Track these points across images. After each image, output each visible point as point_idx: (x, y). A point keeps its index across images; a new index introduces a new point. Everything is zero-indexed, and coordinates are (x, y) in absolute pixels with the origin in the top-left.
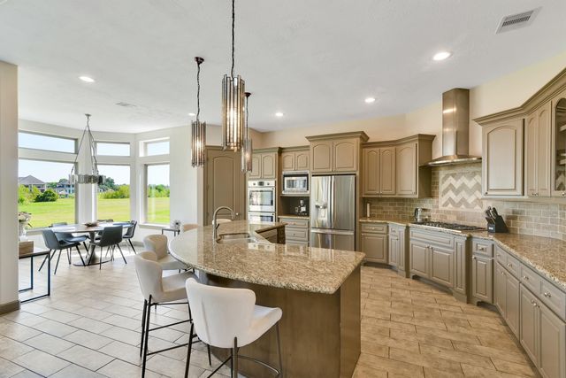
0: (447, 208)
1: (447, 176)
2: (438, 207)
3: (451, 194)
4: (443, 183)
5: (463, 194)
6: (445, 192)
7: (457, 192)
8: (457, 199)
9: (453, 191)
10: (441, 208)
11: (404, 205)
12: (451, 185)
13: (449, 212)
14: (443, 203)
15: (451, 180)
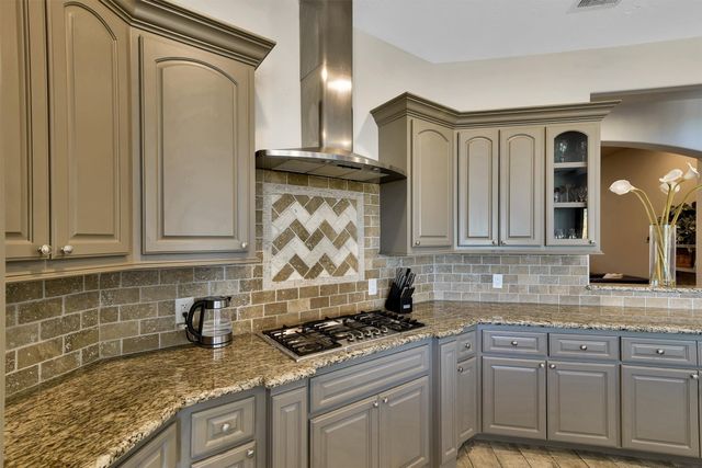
0: (285, 285)
1: (286, 201)
2: (259, 284)
3: (297, 247)
4: (275, 217)
5: (325, 245)
6: (282, 241)
7: (312, 240)
8: (310, 258)
9: (303, 238)
10: (269, 285)
11: (92, 298)
12: (296, 224)
13: (292, 293)
14: (275, 272)
15: (297, 212)
